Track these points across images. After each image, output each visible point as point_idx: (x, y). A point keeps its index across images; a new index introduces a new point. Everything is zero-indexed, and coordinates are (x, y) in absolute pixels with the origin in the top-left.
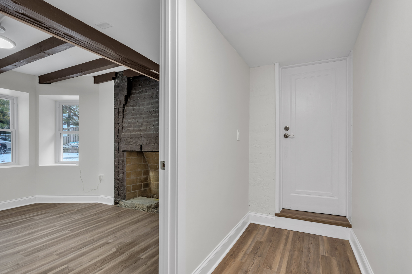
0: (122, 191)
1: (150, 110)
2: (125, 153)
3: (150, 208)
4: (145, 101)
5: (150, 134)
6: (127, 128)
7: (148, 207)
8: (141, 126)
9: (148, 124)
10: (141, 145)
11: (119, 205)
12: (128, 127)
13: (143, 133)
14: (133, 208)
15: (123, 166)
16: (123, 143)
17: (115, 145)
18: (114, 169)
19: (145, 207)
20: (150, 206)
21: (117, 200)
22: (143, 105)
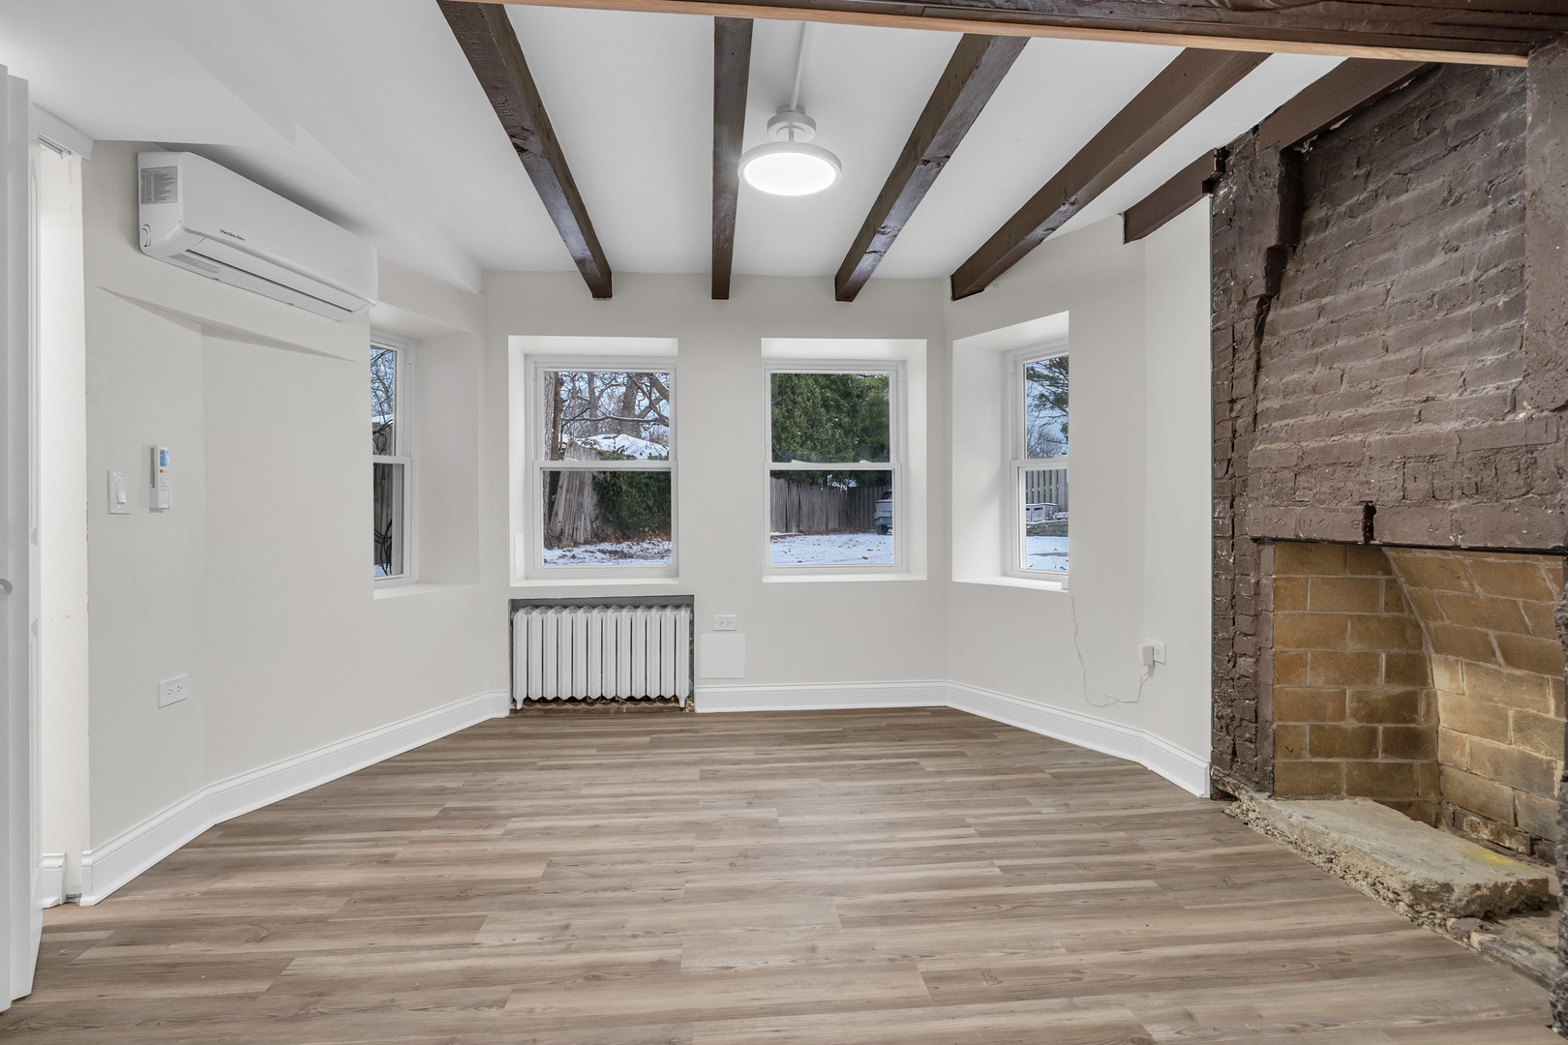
0: (1252, 746)
1: (1437, 289)
2: (1268, 552)
3: (1436, 905)
4: (1394, 247)
5: (1435, 439)
6: (1281, 419)
7: (1414, 889)
8: (1369, 397)
9: (1420, 375)
10: (1370, 511)
11: (1231, 808)
12: (1283, 413)
13: (1378, 437)
14: (1317, 860)
15: (1256, 616)
16: (1257, 499)
17: (1214, 510)
18: (1213, 625)
19: (1398, 887)
20: (1434, 888)
21: (1226, 780)
22: (1384, 269)
